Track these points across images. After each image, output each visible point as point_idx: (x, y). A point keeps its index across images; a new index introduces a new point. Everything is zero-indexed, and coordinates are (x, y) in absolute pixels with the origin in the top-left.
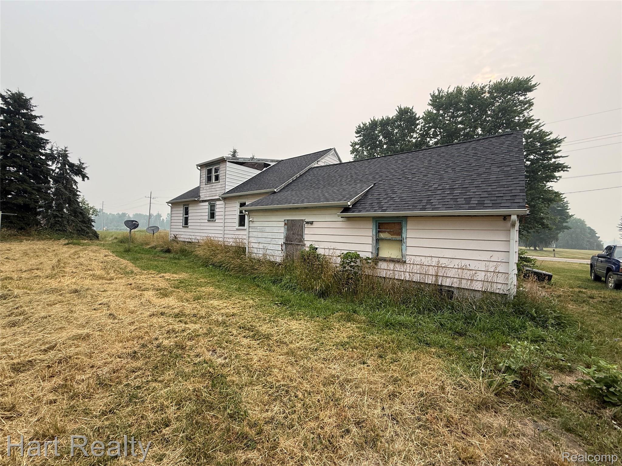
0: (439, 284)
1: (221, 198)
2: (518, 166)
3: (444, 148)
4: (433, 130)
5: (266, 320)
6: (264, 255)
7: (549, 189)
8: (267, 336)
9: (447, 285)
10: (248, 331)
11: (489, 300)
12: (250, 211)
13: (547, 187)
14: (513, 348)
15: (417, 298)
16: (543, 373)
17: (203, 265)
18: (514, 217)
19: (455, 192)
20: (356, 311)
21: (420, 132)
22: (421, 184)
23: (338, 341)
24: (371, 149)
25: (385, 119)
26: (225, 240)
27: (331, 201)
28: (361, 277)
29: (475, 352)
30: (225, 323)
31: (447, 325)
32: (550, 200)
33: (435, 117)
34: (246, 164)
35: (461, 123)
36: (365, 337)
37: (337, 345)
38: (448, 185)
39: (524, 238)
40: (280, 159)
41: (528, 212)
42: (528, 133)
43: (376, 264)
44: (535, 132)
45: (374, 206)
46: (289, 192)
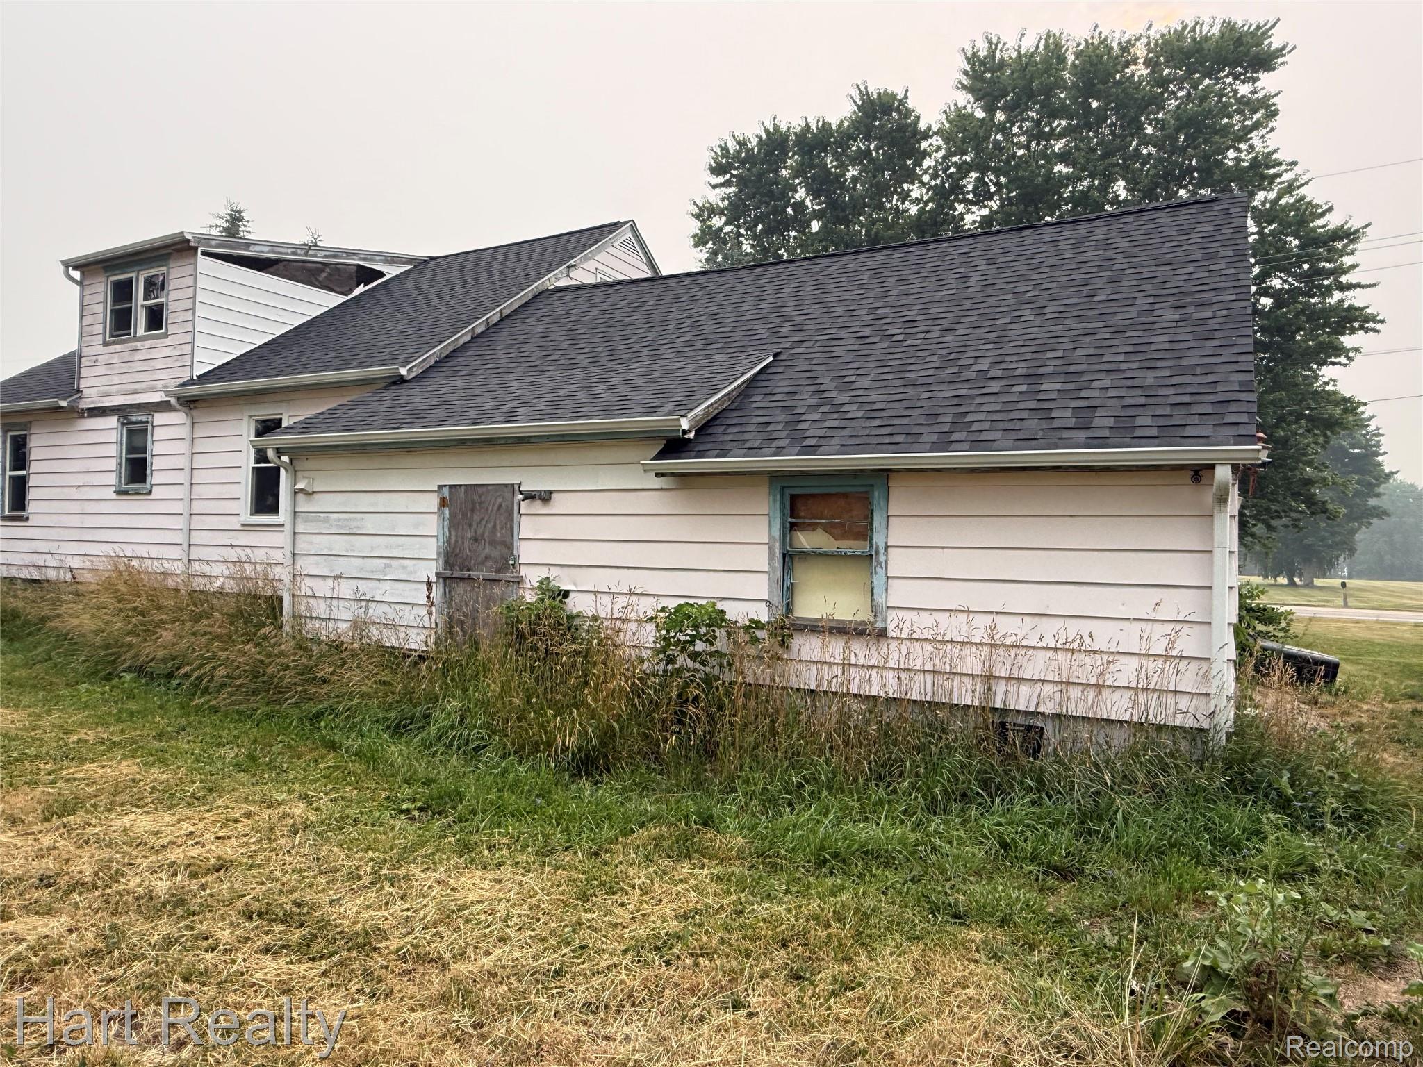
0: (998, 705)
1: (173, 401)
2: (1233, 305)
3: (1006, 236)
4: (974, 175)
5: (360, 877)
6: (359, 624)
7: (1327, 388)
8: (360, 940)
9: (1022, 708)
10: (282, 927)
11: (1153, 750)
12: (298, 453)
13: (1322, 380)
14: (1223, 902)
15: (923, 760)
16: (1313, 976)
17: (96, 673)
18: (1223, 473)
19: (1044, 387)
20: (711, 817)
21: (933, 183)
22: (935, 358)
23: (642, 932)
24: (768, 232)
25: (814, 127)
26: (197, 567)
27: (618, 416)
28: (728, 694)
29: (1111, 929)
30: (182, 902)
31: (1021, 844)
32: (1330, 425)
33: (981, 133)
34: (280, 266)
35: (1064, 157)
36: (741, 912)
37: (637, 947)
38: (1023, 364)
39: (1258, 548)
40: (424, 253)
41: (1264, 456)
42: (1263, 203)
43: (784, 644)
44: (1283, 202)
45: (774, 435)
46: (459, 380)
